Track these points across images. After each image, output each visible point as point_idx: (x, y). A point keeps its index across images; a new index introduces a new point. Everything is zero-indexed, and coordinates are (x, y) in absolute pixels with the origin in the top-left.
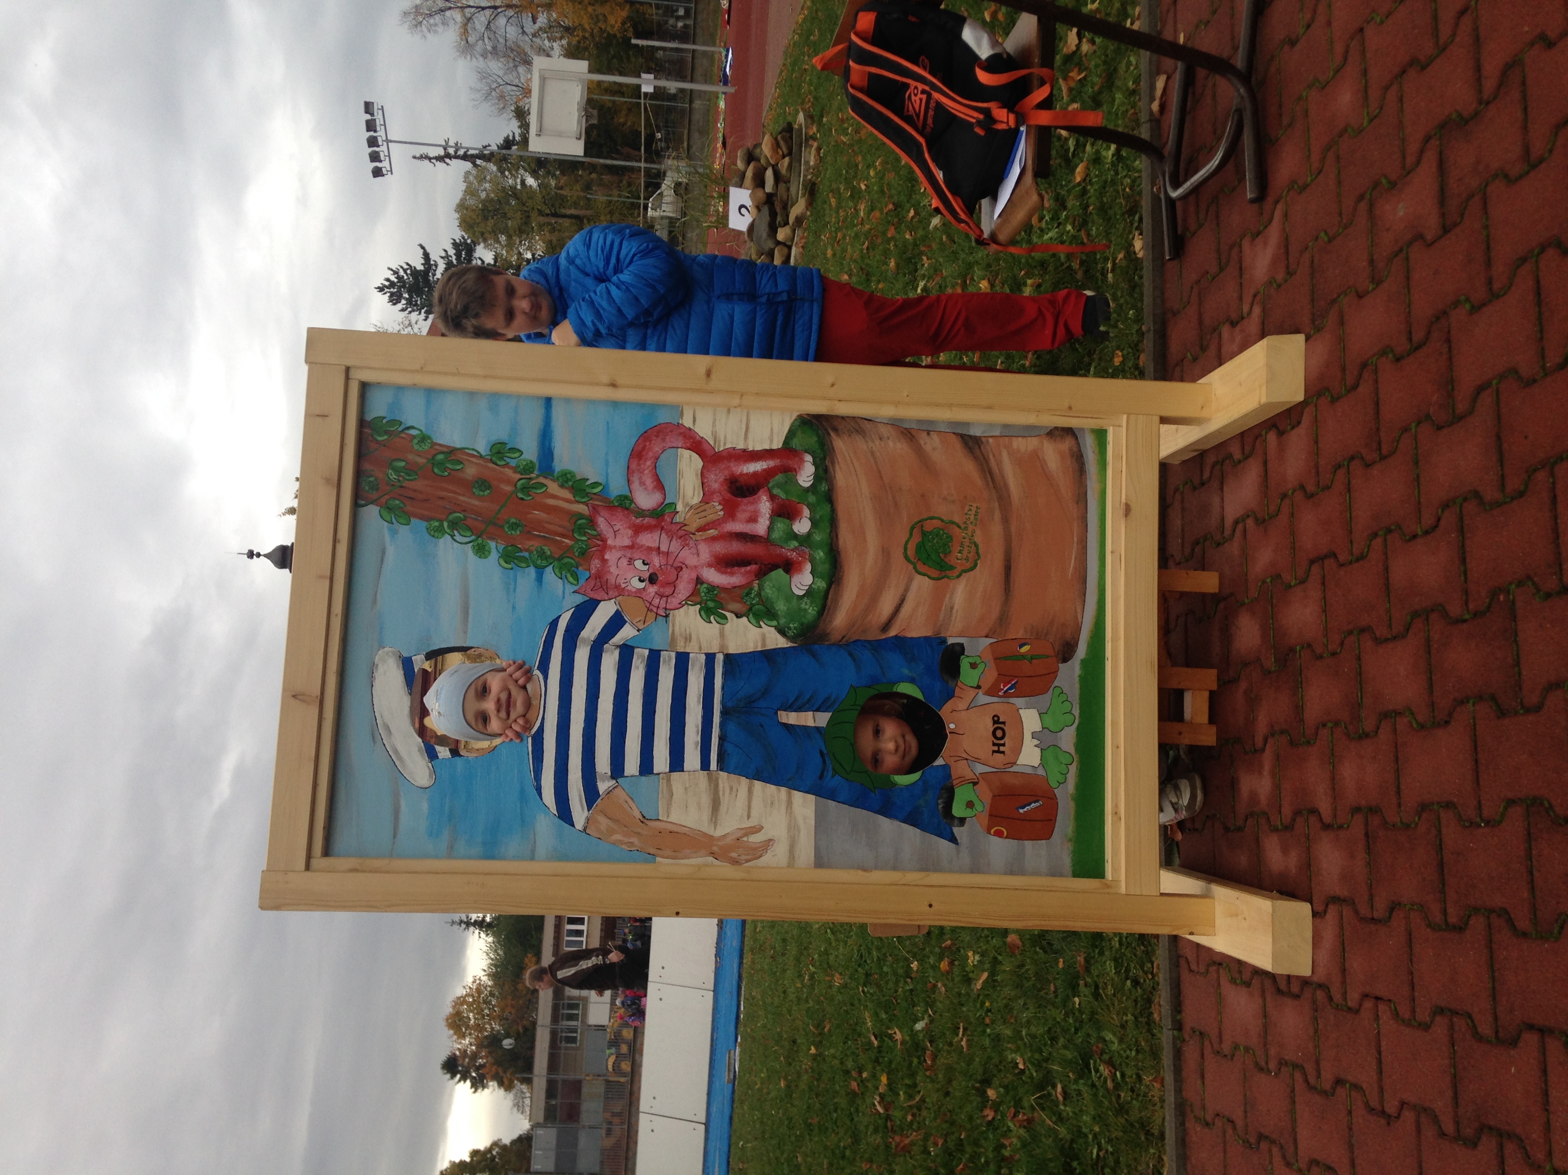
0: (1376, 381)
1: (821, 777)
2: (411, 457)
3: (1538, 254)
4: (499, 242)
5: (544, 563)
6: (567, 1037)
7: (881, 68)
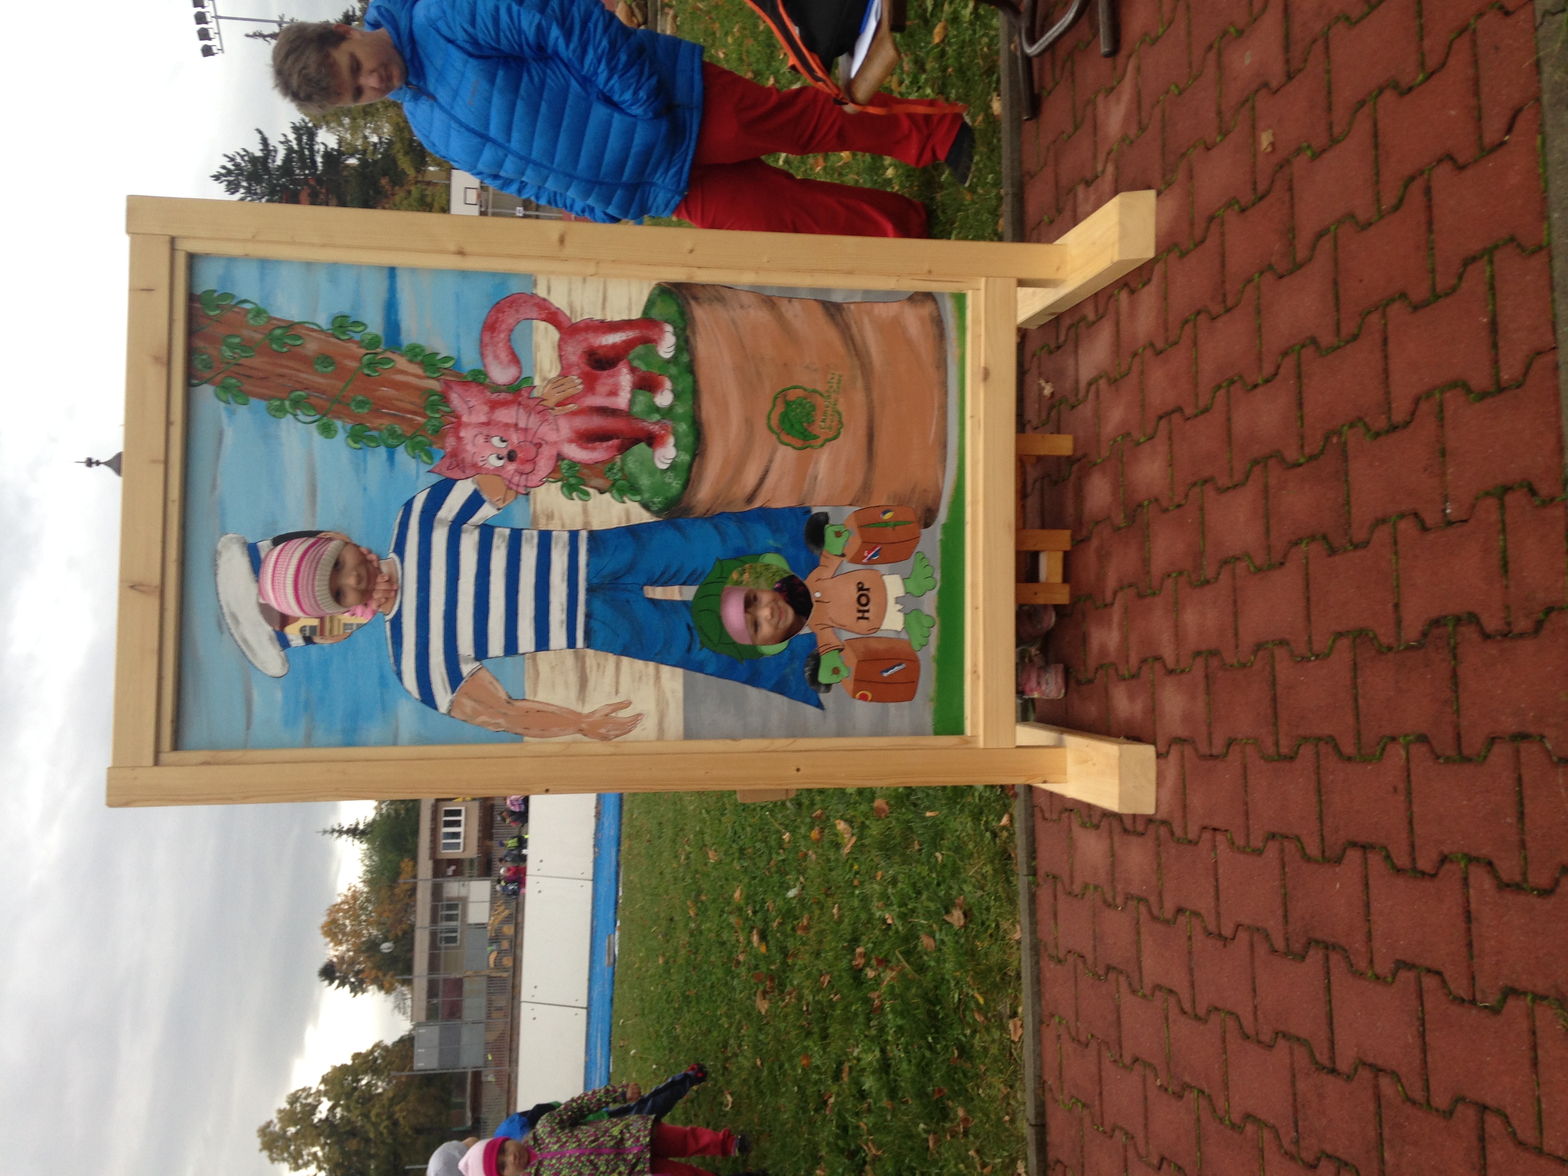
0: (1222, 235)
1: (689, 650)
2: (246, 333)
3: (1377, 96)
4: (341, 124)
5: (394, 442)
6: (446, 938)
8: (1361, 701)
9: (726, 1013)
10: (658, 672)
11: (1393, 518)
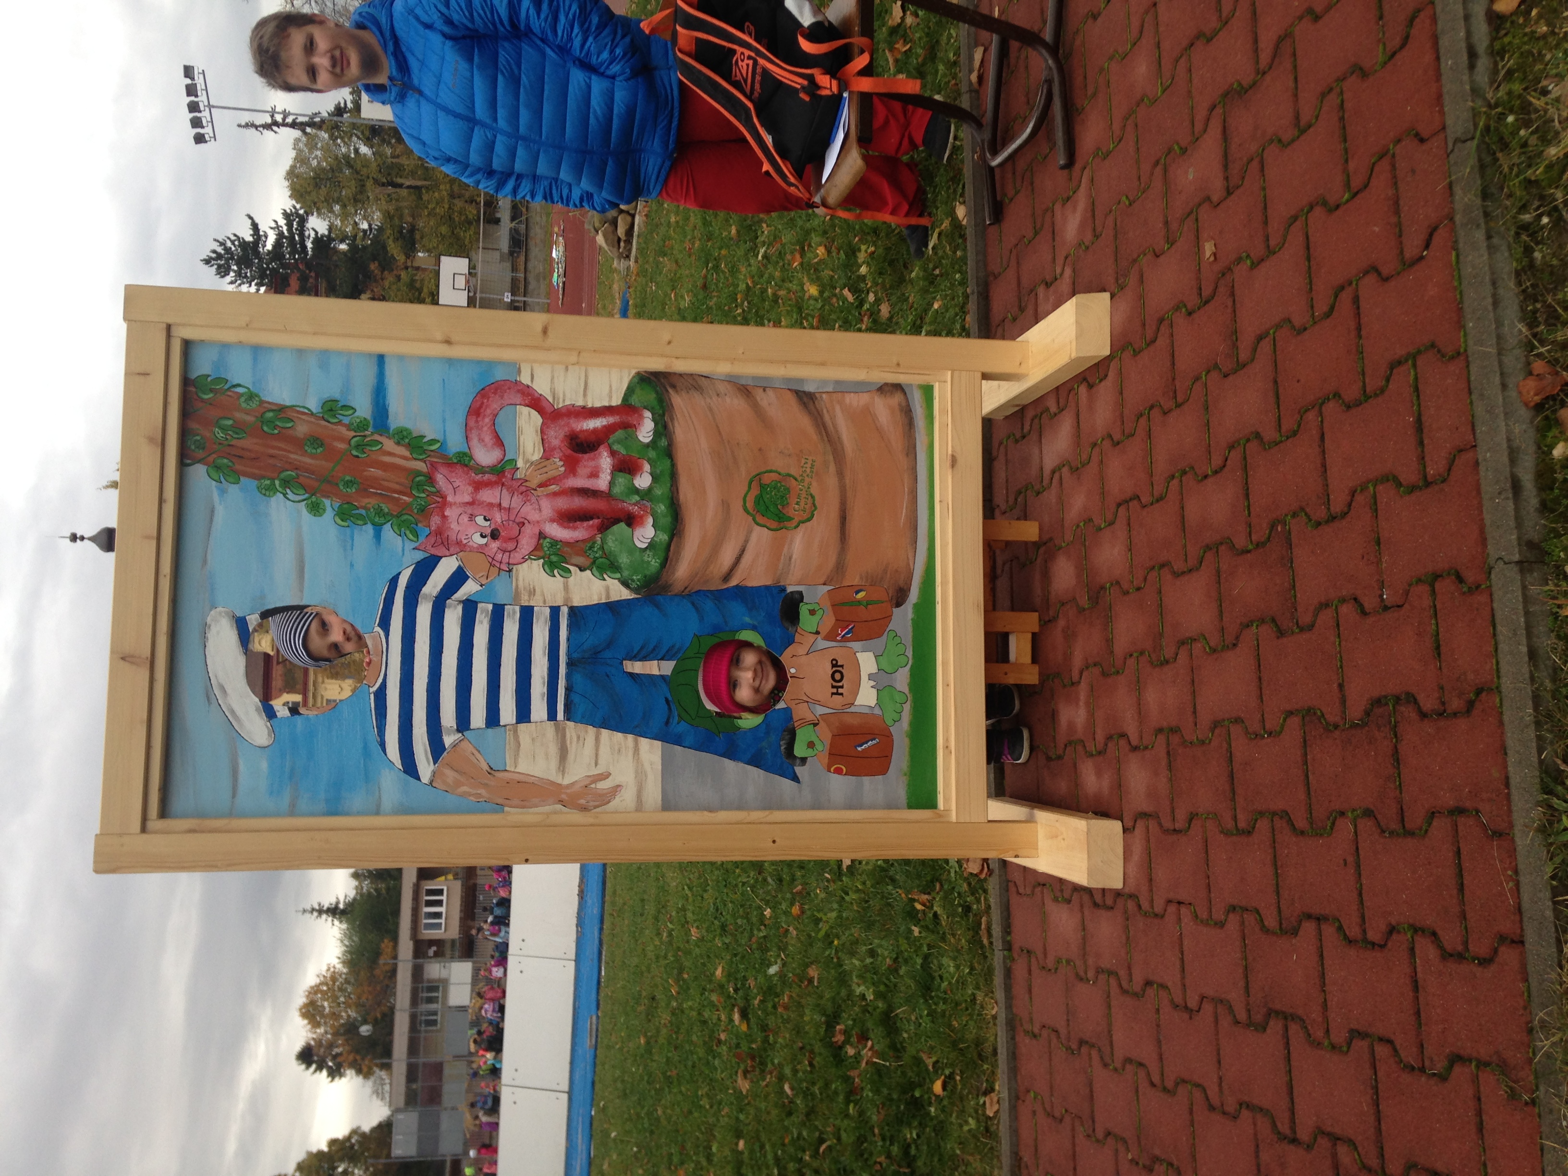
0: (1172, 335)
1: (667, 723)
2: (238, 415)
3: (1308, 212)
4: (331, 211)
5: (382, 520)
6: (427, 1021)
7: (706, 33)
8: (1311, 776)
9: (707, 1095)
11: (1335, 603)
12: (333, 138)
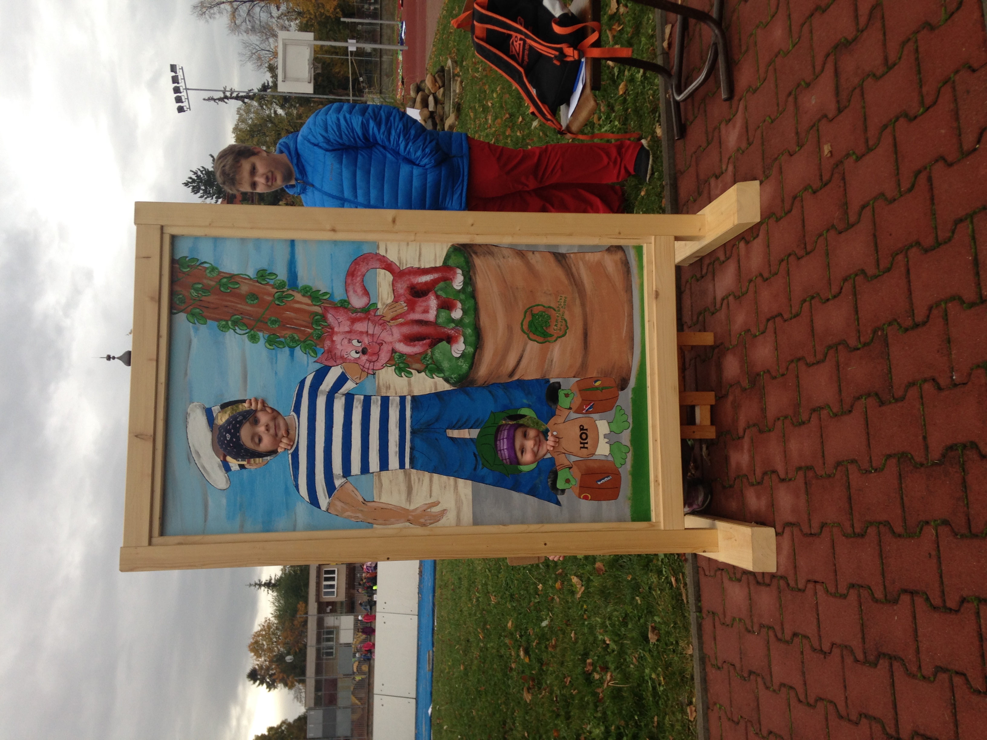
0: (802, 207)
1: (475, 469)
2: (205, 281)
3: (895, 122)
5: (294, 345)
6: (326, 652)
7: (493, 25)
8: (905, 498)
9: (504, 703)
10: (456, 482)
11: (920, 382)
12: (261, 105)
